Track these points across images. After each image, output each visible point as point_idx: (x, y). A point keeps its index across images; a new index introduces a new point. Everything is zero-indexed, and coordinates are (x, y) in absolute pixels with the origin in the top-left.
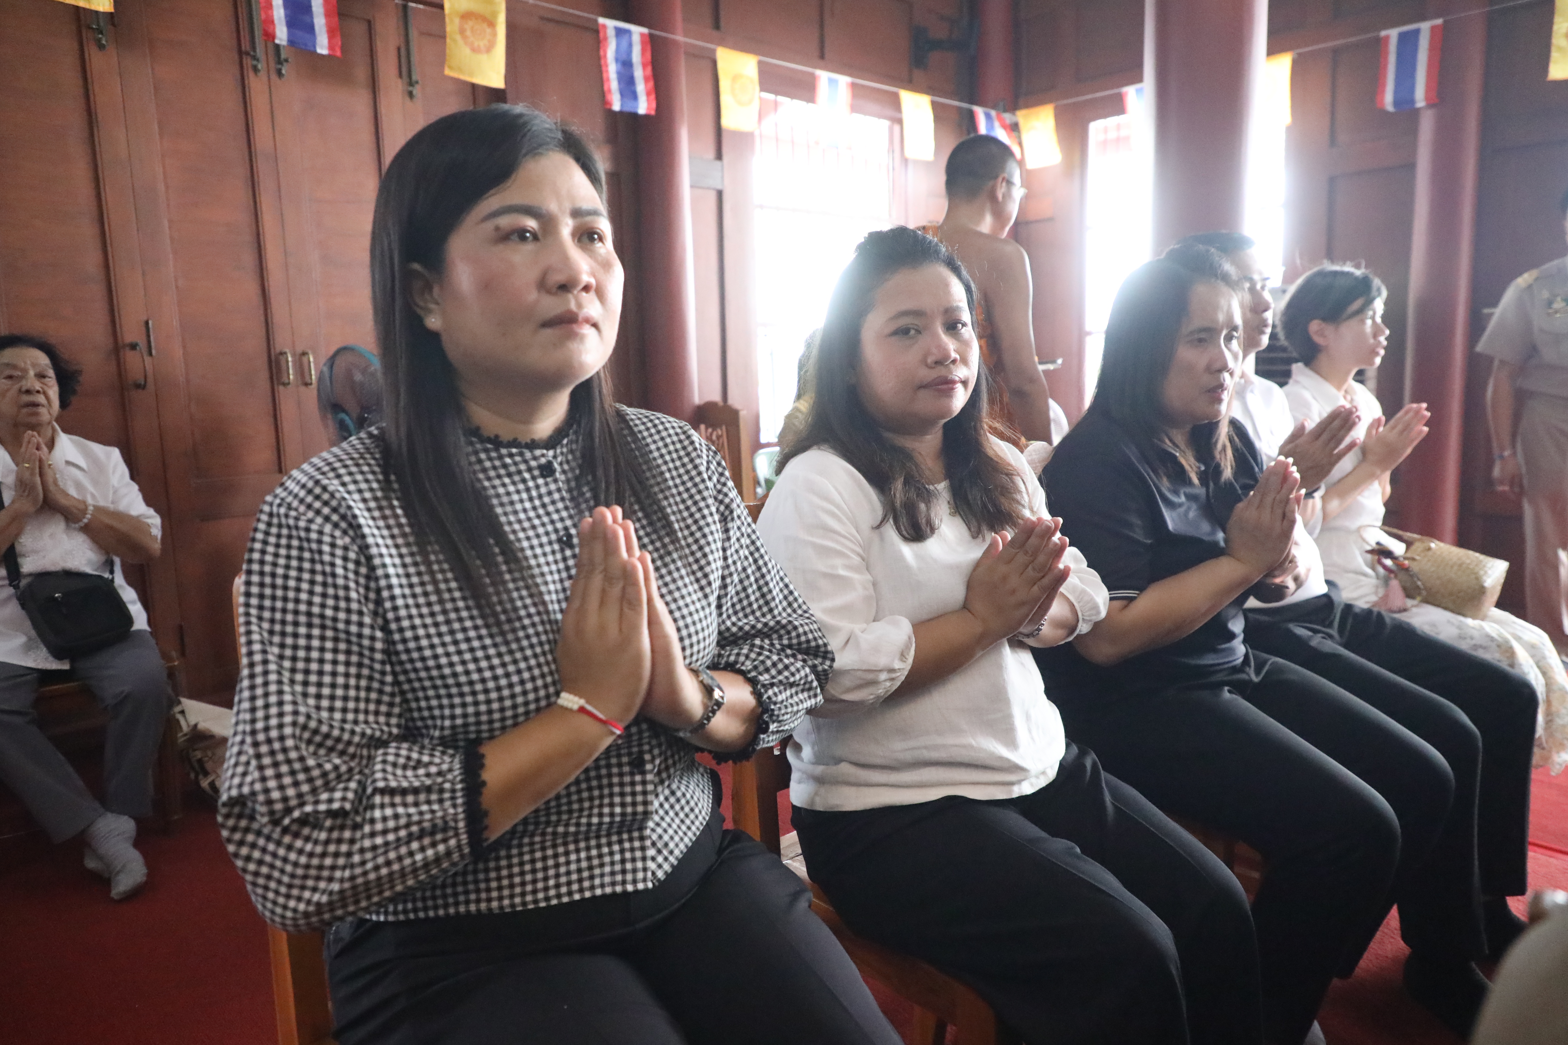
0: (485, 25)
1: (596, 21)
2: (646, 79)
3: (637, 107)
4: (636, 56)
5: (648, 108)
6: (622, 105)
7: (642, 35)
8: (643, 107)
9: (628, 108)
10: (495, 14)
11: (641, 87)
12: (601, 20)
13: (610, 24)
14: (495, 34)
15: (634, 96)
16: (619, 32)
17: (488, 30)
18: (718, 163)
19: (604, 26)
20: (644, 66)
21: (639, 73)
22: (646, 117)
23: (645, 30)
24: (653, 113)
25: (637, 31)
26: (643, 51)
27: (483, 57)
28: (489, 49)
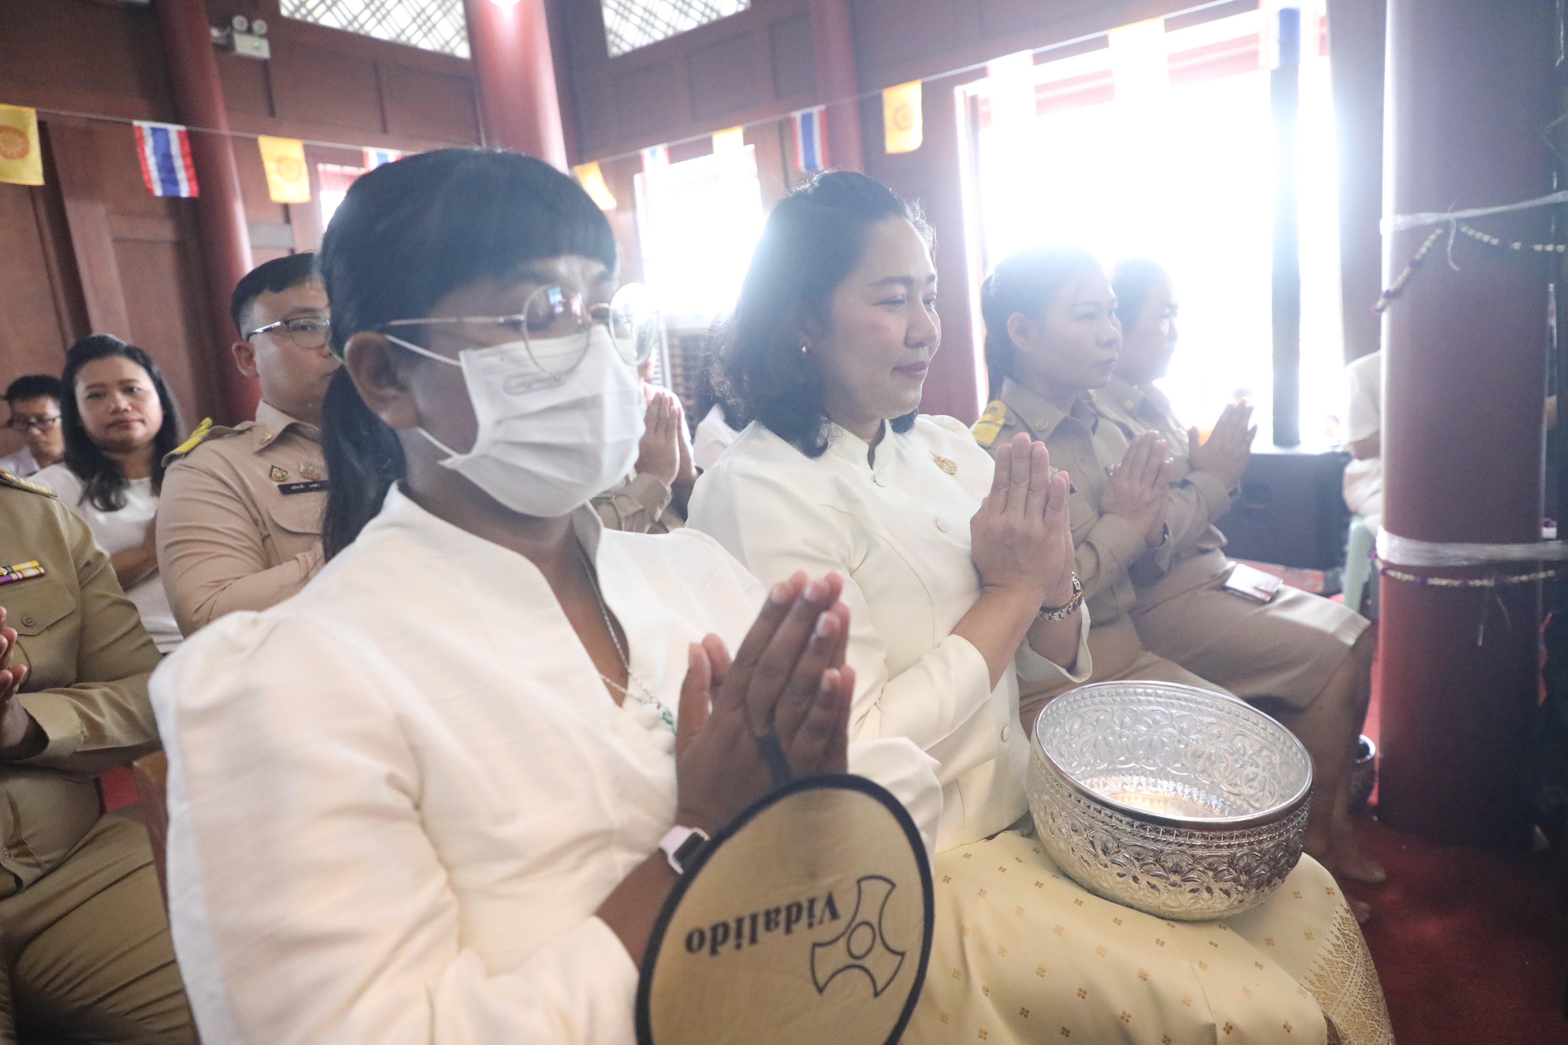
0: (16, 137)
1: (131, 125)
2: (187, 168)
3: (179, 191)
4: (175, 148)
5: (191, 190)
6: (164, 191)
7: (179, 132)
8: (185, 190)
9: (171, 192)
10: (26, 126)
11: (182, 175)
12: (136, 123)
13: (146, 126)
14: (27, 142)
15: (175, 183)
16: (154, 131)
17: (20, 141)
18: (287, 228)
19: (140, 128)
20: (184, 157)
21: (179, 163)
22: (189, 200)
23: (182, 128)
24: (196, 195)
25: (174, 130)
26: (182, 145)
27: (18, 163)
28: (24, 153)
